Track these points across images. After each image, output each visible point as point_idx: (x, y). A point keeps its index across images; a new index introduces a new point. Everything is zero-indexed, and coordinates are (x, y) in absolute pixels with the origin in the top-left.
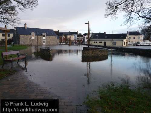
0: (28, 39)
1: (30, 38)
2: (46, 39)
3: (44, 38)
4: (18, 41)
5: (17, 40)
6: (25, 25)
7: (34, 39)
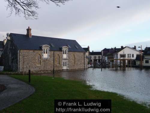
0: (37, 58)
1: (41, 56)
2: (68, 59)
3: (65, 56)
4: (14, 64)
5: (12, 62)
6: (29, 30)
7: (46, 59)
